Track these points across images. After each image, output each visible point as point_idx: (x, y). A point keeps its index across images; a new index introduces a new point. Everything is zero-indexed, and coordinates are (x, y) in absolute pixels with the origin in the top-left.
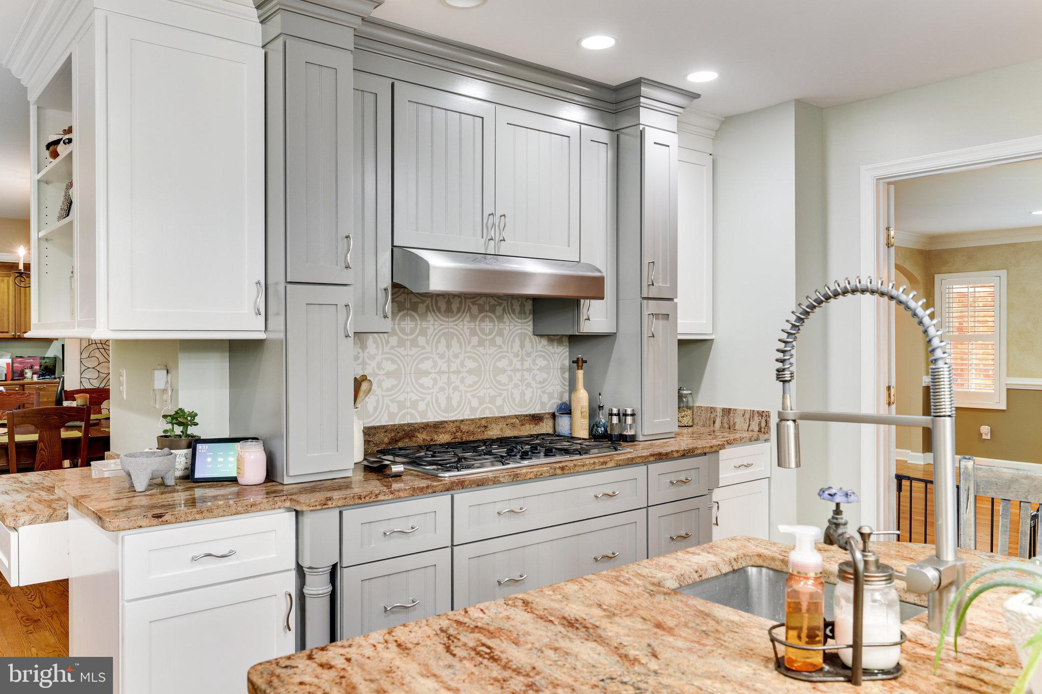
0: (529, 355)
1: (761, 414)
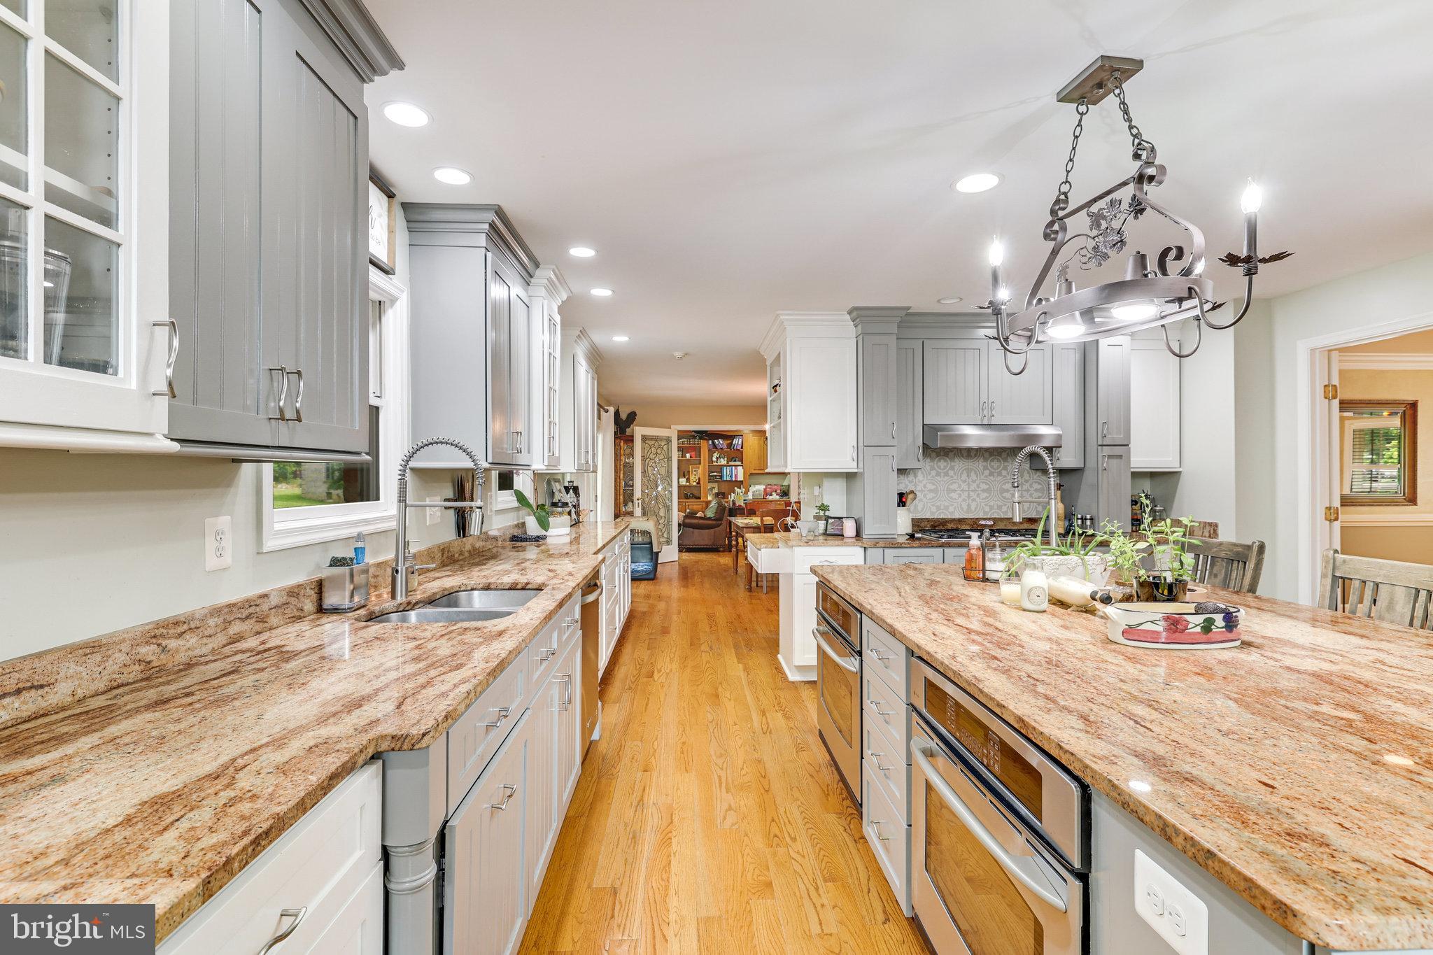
0: (1027, 481)
1: (1210, 524)
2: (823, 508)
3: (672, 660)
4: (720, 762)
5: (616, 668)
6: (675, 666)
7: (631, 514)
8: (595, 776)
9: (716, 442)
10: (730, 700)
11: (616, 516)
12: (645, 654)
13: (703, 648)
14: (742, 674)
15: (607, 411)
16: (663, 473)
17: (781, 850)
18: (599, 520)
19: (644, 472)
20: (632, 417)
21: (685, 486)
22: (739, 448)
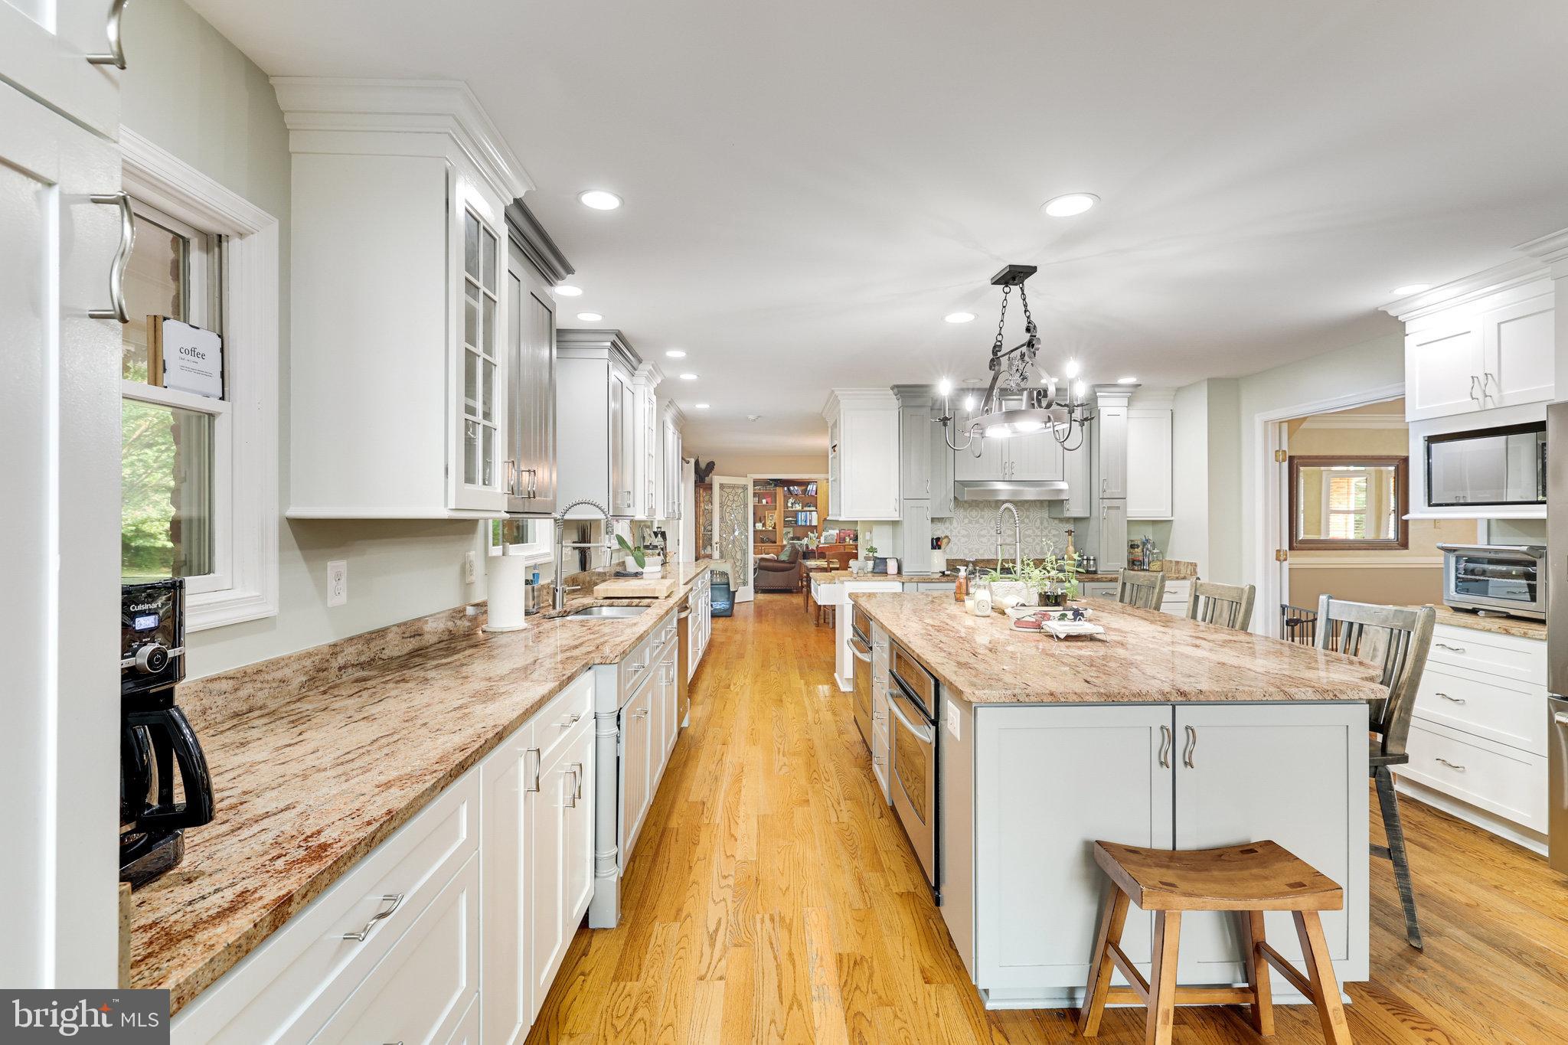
0: (1046, 528)
1: (1191, 564)
2: (872, 550)
3: (746, 677)
4: (780, 740)
5: (699, 682)
6: (748, 681)
7: (710, 557)
8: (687, 747)
9: (792, 488)
10: (791, 703)
11: (697, 560)
12: (724, 673)
13: (771, 668)
14: (803, 688)
15: (688, 462)
16: (740, 519)
17: (817, 786)
18: (681, 561)
19: (722, 519)
20: (711, 466)
21: (761, 531)
22: (814, 494)
